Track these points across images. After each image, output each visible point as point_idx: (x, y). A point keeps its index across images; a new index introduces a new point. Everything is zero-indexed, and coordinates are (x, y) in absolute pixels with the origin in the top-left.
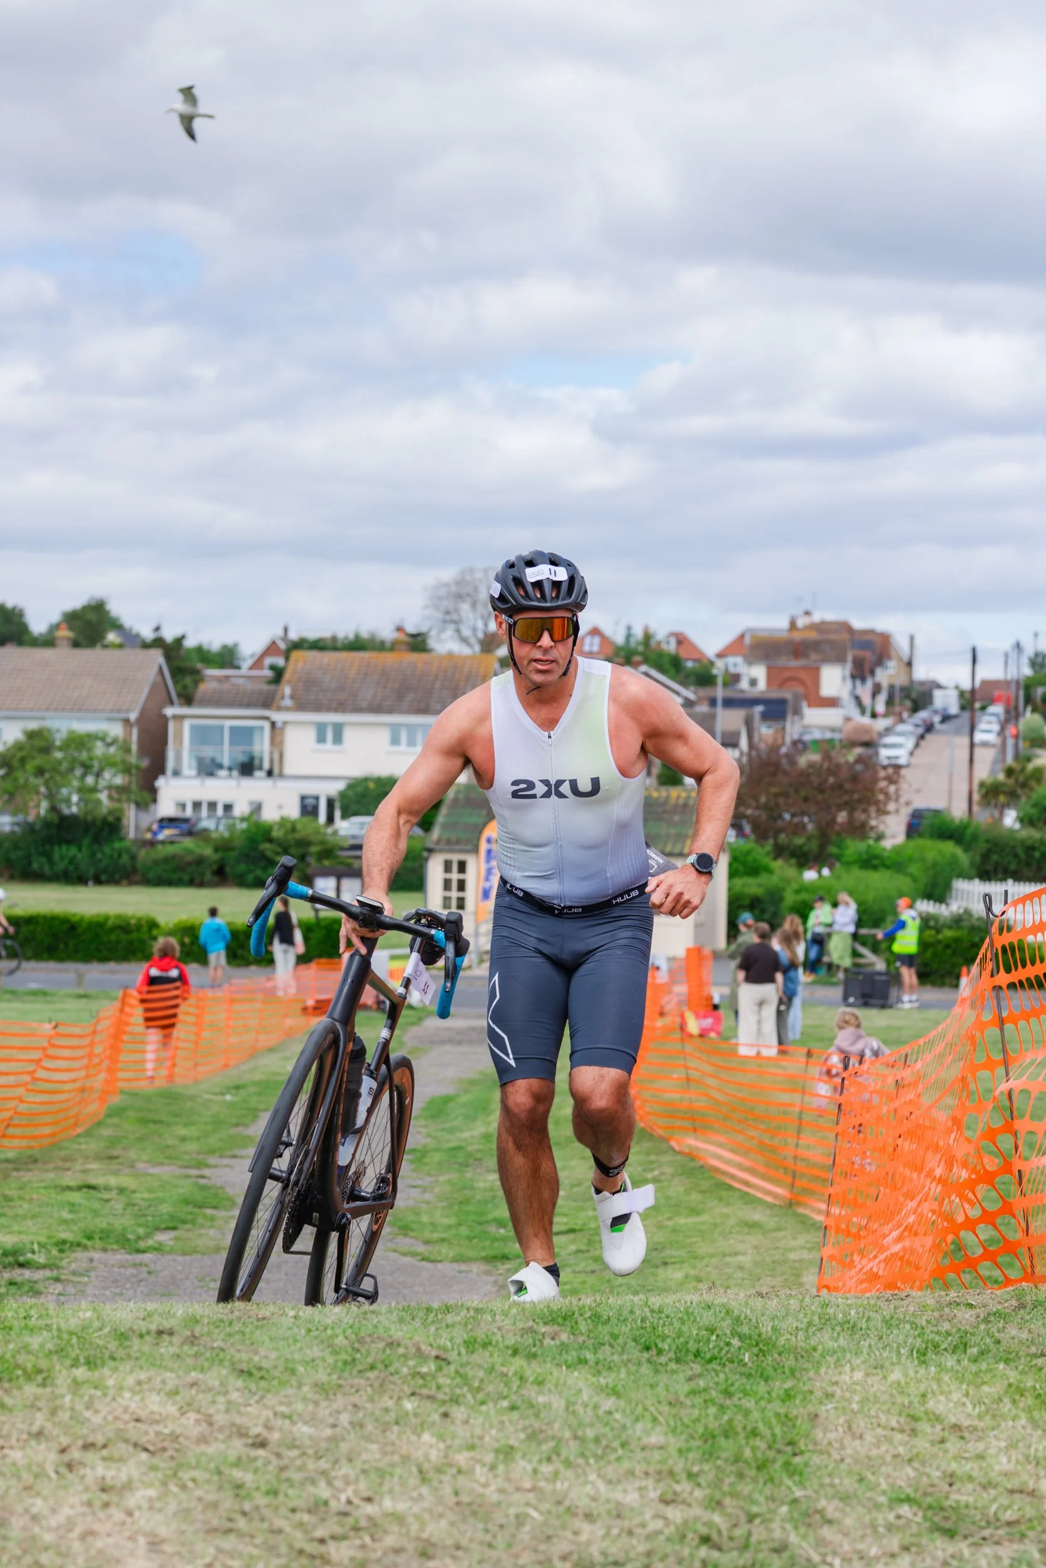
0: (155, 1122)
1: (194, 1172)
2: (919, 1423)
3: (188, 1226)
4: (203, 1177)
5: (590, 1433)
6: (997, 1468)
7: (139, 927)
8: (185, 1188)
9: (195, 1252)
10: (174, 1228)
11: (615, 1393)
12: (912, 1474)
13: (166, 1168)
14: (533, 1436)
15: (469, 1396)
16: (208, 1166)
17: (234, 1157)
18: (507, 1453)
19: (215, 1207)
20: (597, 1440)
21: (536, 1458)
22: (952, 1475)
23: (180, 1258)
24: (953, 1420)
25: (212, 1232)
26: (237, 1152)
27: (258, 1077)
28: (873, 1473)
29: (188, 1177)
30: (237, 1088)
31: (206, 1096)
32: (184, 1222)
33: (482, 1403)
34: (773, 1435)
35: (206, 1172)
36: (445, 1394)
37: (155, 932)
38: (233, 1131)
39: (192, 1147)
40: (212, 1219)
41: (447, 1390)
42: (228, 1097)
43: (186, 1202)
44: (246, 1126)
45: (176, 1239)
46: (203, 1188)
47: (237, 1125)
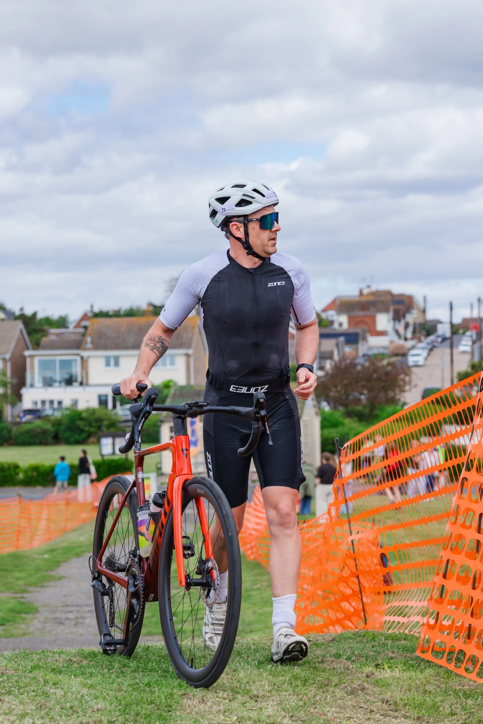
0: (4, 570)
1: (20, 595)
2: (238, 695)
3: (11, 623)
4: (23, 598)
5: (68, 705)
6: (266, 713)
7: (9, 468)
8: (12, 604)
9: (12, 636)
10: (3, 625)
11: (91, 687)
12: (222, 717)
13: (5, 594)
14: (40, 707)
15: (16, 691)
16: (27, 592)
17: (42, 587)
18: (23, 716)
19: (27, 613)
20: (71, 707)
21: (36, 718)
22: (241, 718)
23: (4, 640)
24: (255, 692)
25: (23, 626)
26: (45, 584)
27: (65, 544)
28: (203, 718)
29: (15, 598)
30: (52, 551)
31: (35, 556)
32: (9, 621)
33: (22, 694)
34: (161, 702)
35: (26, 595)
36: (6, 690)
37: (18, 471)
38: (44, 573)
39: (21, 582)
40: (24, 619)
41: (8, 689)
42: (46, 556)
43: (12, 611)
44: (52, 570)
45: (4, 630)
46: (22, 603)
47: (47, 570)
